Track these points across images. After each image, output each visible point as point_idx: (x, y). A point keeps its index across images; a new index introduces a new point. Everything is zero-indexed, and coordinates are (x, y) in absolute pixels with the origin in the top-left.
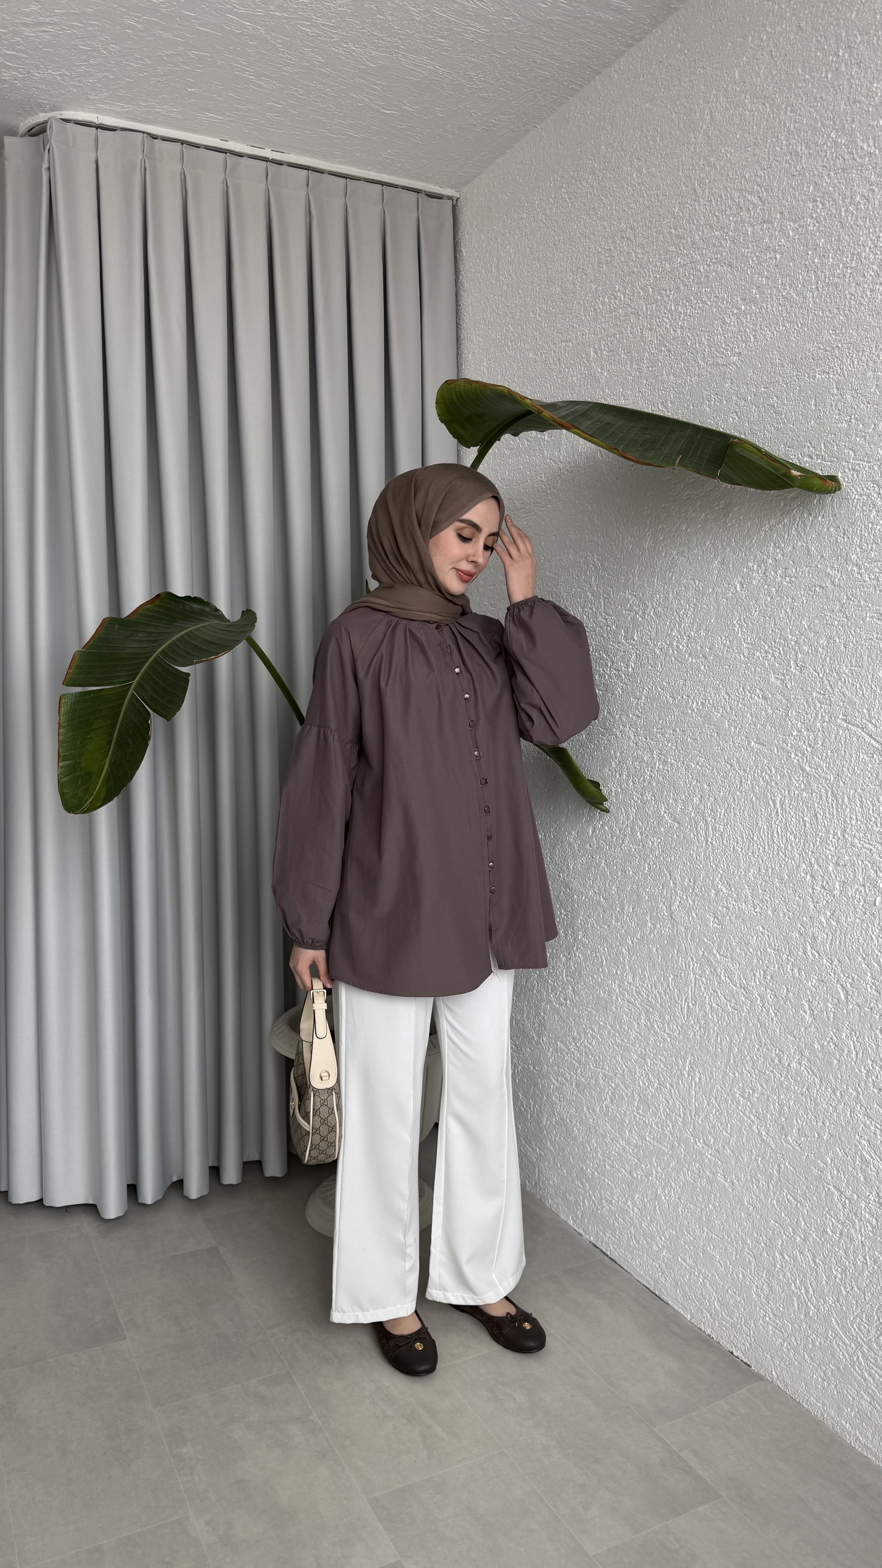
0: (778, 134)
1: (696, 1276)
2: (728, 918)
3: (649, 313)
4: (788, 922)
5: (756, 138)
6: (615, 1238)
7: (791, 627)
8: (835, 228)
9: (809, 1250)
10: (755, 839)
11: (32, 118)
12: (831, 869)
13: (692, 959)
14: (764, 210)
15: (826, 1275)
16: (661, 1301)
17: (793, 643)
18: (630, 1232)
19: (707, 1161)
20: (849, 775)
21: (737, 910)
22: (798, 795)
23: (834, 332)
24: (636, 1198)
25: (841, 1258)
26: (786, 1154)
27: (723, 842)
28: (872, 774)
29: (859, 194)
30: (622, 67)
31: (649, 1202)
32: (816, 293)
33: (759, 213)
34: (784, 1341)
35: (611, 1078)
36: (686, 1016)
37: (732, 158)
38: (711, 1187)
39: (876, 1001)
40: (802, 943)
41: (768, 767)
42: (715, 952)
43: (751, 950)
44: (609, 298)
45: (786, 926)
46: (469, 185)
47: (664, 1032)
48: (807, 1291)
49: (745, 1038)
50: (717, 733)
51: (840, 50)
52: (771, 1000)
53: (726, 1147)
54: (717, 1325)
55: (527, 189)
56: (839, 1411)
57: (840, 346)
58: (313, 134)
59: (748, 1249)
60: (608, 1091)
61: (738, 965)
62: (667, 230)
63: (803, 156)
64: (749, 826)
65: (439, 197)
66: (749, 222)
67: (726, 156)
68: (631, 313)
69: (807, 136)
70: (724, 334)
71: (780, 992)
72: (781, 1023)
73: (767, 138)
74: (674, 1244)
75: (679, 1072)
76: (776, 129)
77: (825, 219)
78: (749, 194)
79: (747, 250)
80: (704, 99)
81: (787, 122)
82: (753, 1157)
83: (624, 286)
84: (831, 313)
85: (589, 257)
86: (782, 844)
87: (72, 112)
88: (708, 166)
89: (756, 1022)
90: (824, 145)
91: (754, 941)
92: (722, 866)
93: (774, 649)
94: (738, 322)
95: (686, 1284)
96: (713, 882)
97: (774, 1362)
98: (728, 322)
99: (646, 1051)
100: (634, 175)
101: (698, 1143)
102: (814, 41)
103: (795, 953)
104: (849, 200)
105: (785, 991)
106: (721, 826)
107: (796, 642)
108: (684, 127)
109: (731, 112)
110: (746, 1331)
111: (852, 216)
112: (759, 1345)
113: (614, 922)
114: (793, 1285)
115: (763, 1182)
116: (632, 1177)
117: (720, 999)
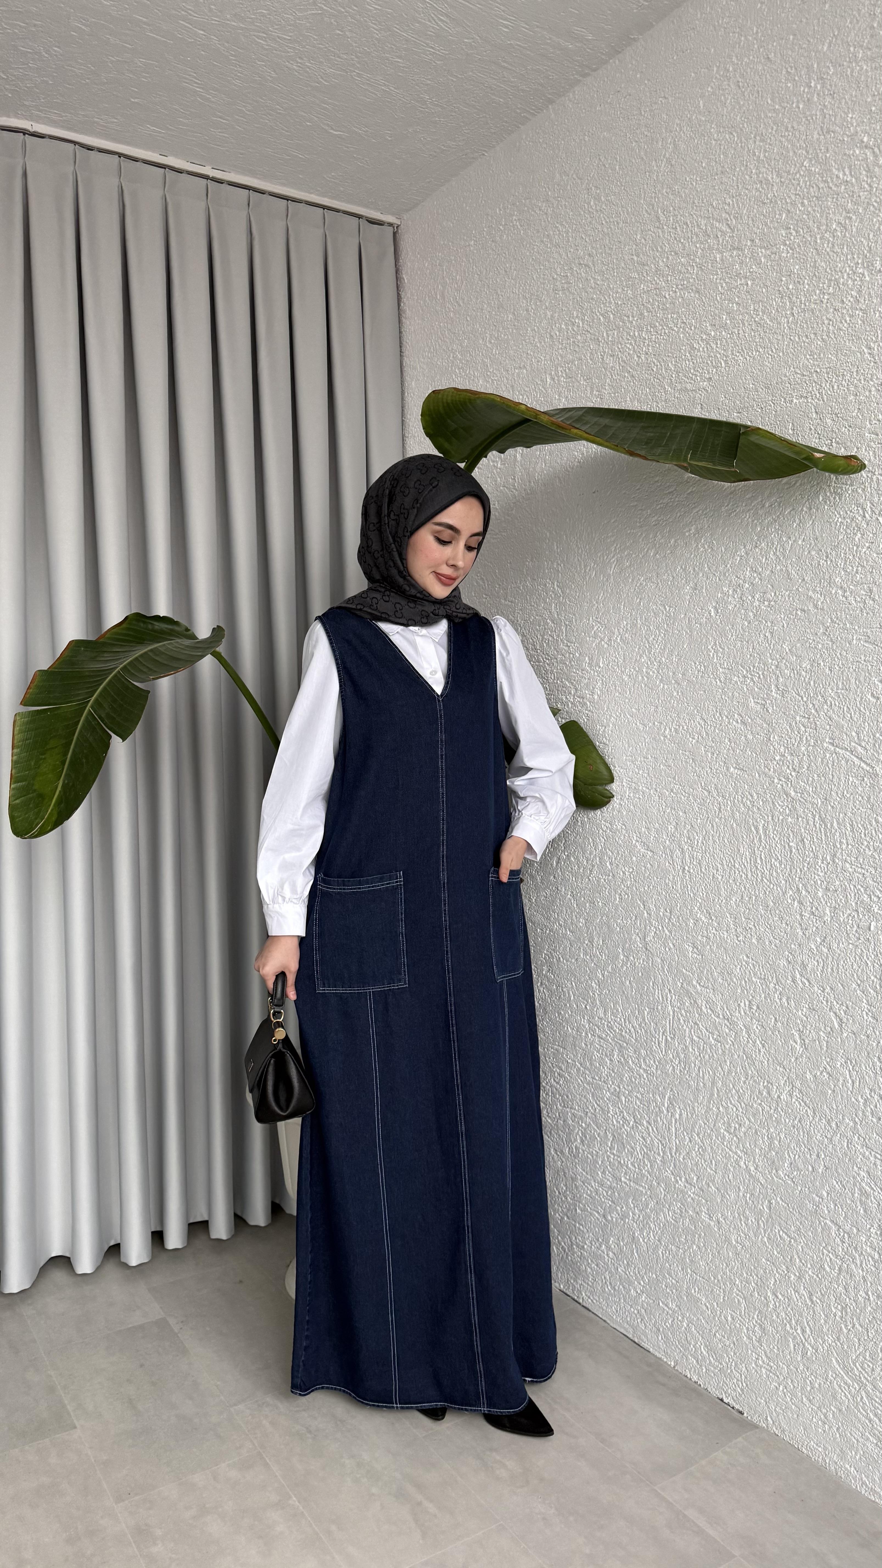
1: (680, 1321)
2: (708, 947)
3: (610, 339)
4: (775, 950)
5: (723, 167)
6: (588, 1284)
7: (771, 652)
8: (810, 254)
9: (804, 1288)
10: (737, 866)
12: (820, 894)
13: (670, 990)
14: (733, 237)
15: (824, 1314)
16: (641, 1349)
17: (773, 667)
18: (605, 1278)
19: (689, 1200)
20: (838, 799)
21: (719, 939)
22: (782, 820)
23: (811, 357)
24: (611, 1242)
25: (841, 1294)
26: (777, 1189)
27: (701, 870)
28: (862, 798)
29: (835, 221)
30: (577, 97)
31: (626, 1245)
32: (791, 319)
33: (728, 240)
34: (779, 1385)
35: (581, 1118)
36: (664, 1050)
37: (697, 186)
38: (695, 1227)
39: (873, 1028)
40: (791, 971)
41: (749, 792)
42: (694, 983)
43: (735, 980)
44: (566, 324)
45: (773, 954)
46: (410, 212)
47: (640, 1067)
48: (803, 1331)
49: (730, 1072)
50: (693, 759)
51: (812, 81)
52: (758, 1031)
53: (711, 1184)
54: (704, 1371)
56: (843, 1455)
57: (818, 370)
58: (256, 151)
59: (737, 1289)
60: (578, 1132)
61: (721, 996)
62: (628, 257)
63: (774, 184)
64: (729, 854)
65: (380, 223)
66: (718, 249)
67: (691, 184)
68: (591, 339)
69: (778, 164)
70: (692, 359)
71: (767, 1022)
72: (769, 1054)
73: (735, 166)
74: (655, 1289)
75: (658, 1109)
76: (745, 158)
77: (799, 246)
78: (717, 221)
79: (715, 277)
80: (667, 128)
81: (756, 151)
82: (741, 1194)
83: (582, 312)
84: (808, 338)
85: (544, 284)
86: (766, 871)
88: (672, 194)
89: (741, 1054)
90: (796, 173)
91: (738, 970)
92: (702, 895)
93: (753, 673)
94: (707, 347)
95: (669, 1329)
96: (691, 911)
97: (768, 1407)
98: (697, 347)
99: (620, 1088)
100: (592, 203)
101: (680, 1182)
102: (784, 72)
103: (783, 982)
104: (824, 227)
105: (773, 1021)
106: (699, 854)
107: (777, 667)
108: (646, 156)
109: (696, 141)
110: (736, 1377)
111: (828, 243)
112: (752, 1390)
113: (582, 955)
114: (788, 1325)
115: (752, 1219)
116: (606, 1220)
117: (701, 1031)
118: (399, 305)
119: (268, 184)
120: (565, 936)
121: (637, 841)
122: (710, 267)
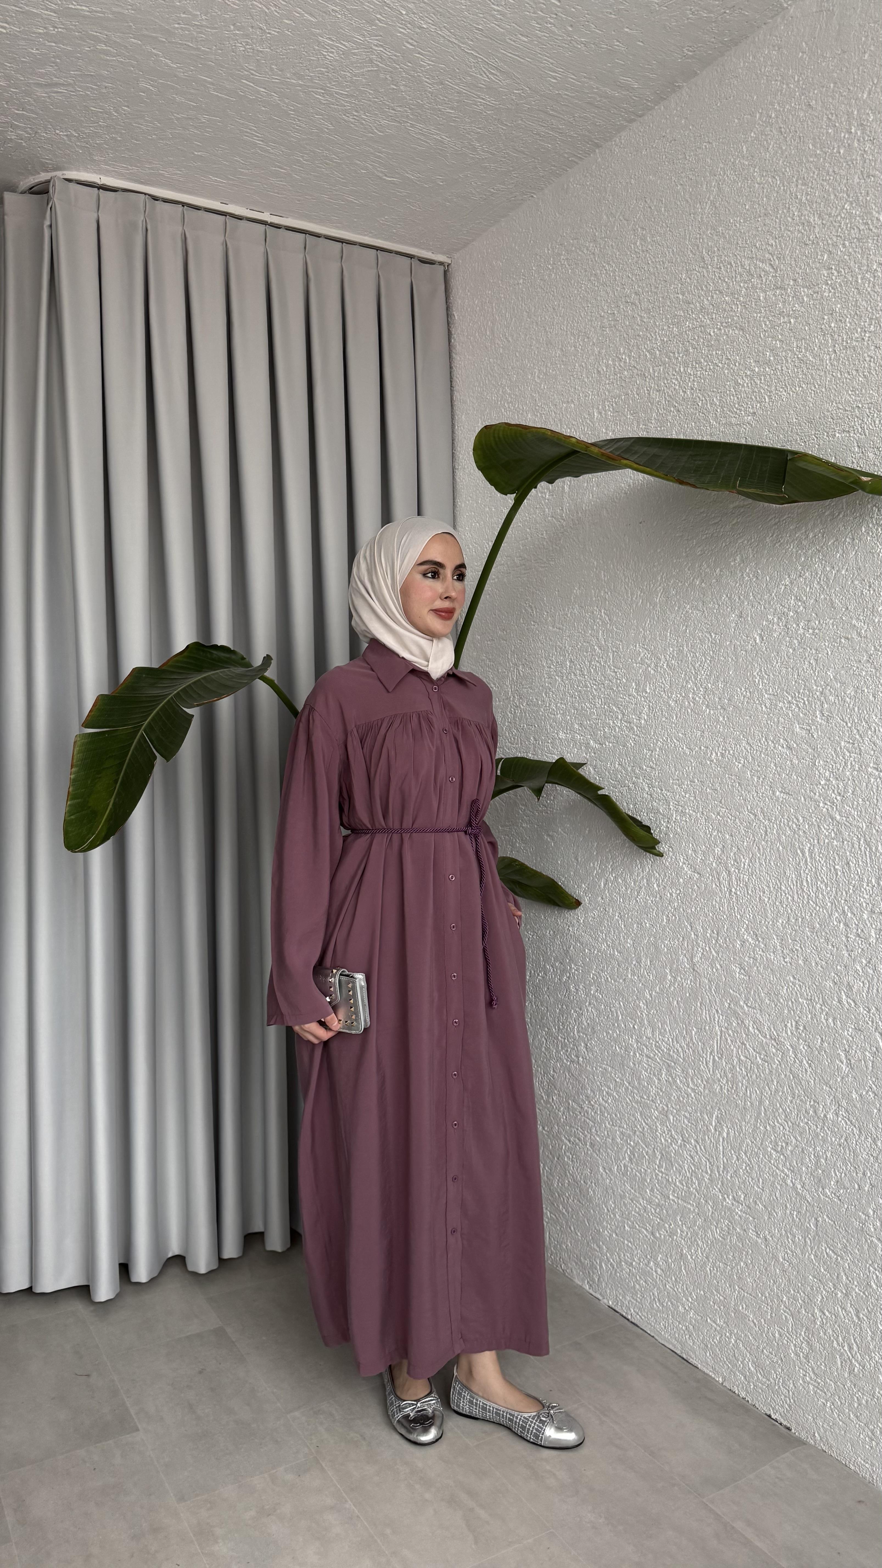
0: (789, 206)
1: (728, 1337)
2: (755, 968)
3: (656, 374)
4: (821, 971)
5: (766, 209)
6: (637, 1300)
7: (815, 678)
8: (851, 294)
9: (851, 1305)
10: (783, 888)
11: (34, 177)
12: (865, 916)
13: (717, 1011)
14: (777, 276)
15: (871, 1331)
16: (689, 1365)
17: (818, 693)
18: (653, 1294)
19: (737, 1217)
21: (765, 960)
22: (828, 843)
23: (853, 393)
24: (659, 1259)
26: (824, 1206)
27: (748, 892)
29: (876, 262)
30: (623, 141)
31: (674, 1262)
32: (833, 355)
33: (771, 280)
34: (827, 1402)
35: (629, 1136)
36: (711, 1070)
37: (741, 228)
38: (742, 1244)
40: (837, 992)
41: (795, 816)
42: (742, 1003)
43: (781, 1000)
44: (613, 360)
45: (819, 975)
46: (461, 251)
47: (688, 1087)
48: (850, 1348)
49: (777, 1091)
50: (739, 783)
51: (853, 127)
52: (804, 1051)
53: (758, 1202)
54: (752, 1387)
55: (523, 255)
57: (860, 406)
58: (312, 199)
59: (784, 1306)
60: (627, 1150)
61: (768, 1016)
62: (674, 295)
63: (816, 226)
64: (776, 876)
65: (431, 262)
66: (761, 288)
67: (735, 225)
68: (637, 375)
69: (820, 207)
70: (736, 394)
71: (814, 1042)
72: (815, 1074)
73: (777, 209)
74: (703, 1305)
75: (705, 1128)
76: (788, 201)
77: (841, 285)
78: (760, 261)
79: (759, 315)
80: (711, 172)
81: (798, 194)
82: (788, 1212)
83: (629, 349)
84: (850, 375)
85: (591, 321)
86: (812, 893)
87: (75, 173)
88: (716, 235)
89: (788, 1074)
90: (837, 216)
91: (785, 991)
92: (748, 916)
93: (798, 699)
94: (751, 383)
95: (717, 1346)
96: (738, 933)
97: (816, 1425)
98: (741, 383)
99: (668, 1107)
100: (638, 243)
101: (727, 1199)
102: (825, 119)
103: (829, 1002)
104: (865, 268)
105: (819, 1041)
106: (745, 876)
107: (822, 693)
108: (691, 199)
109: (739, 184)
110: (784, 1393)
111: (869, 283)
112: (799, 1407)
113: (629, 976)
114: (835, 1342)
115: (799, 1237)
116: (655, 1237)
117: (748, 1051)
118: (450, 341)
119: (325, 228)
120: (612, 956)
121: (685, 864)
122: (753, 305)
